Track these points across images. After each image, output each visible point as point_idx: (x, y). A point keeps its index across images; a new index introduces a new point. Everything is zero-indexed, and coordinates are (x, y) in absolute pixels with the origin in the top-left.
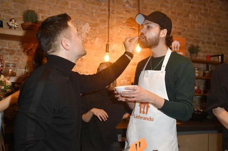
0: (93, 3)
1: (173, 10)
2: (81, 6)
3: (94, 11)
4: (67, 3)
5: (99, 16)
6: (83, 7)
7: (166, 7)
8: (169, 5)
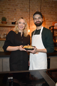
0: (25, 12)
1: (56, 12)
2: (21, 14)
3: (26, 15)
4: (16, 13)
5: (27, 17)
6: (22, 14)
7: (53, 11)
8: (54, 10)
